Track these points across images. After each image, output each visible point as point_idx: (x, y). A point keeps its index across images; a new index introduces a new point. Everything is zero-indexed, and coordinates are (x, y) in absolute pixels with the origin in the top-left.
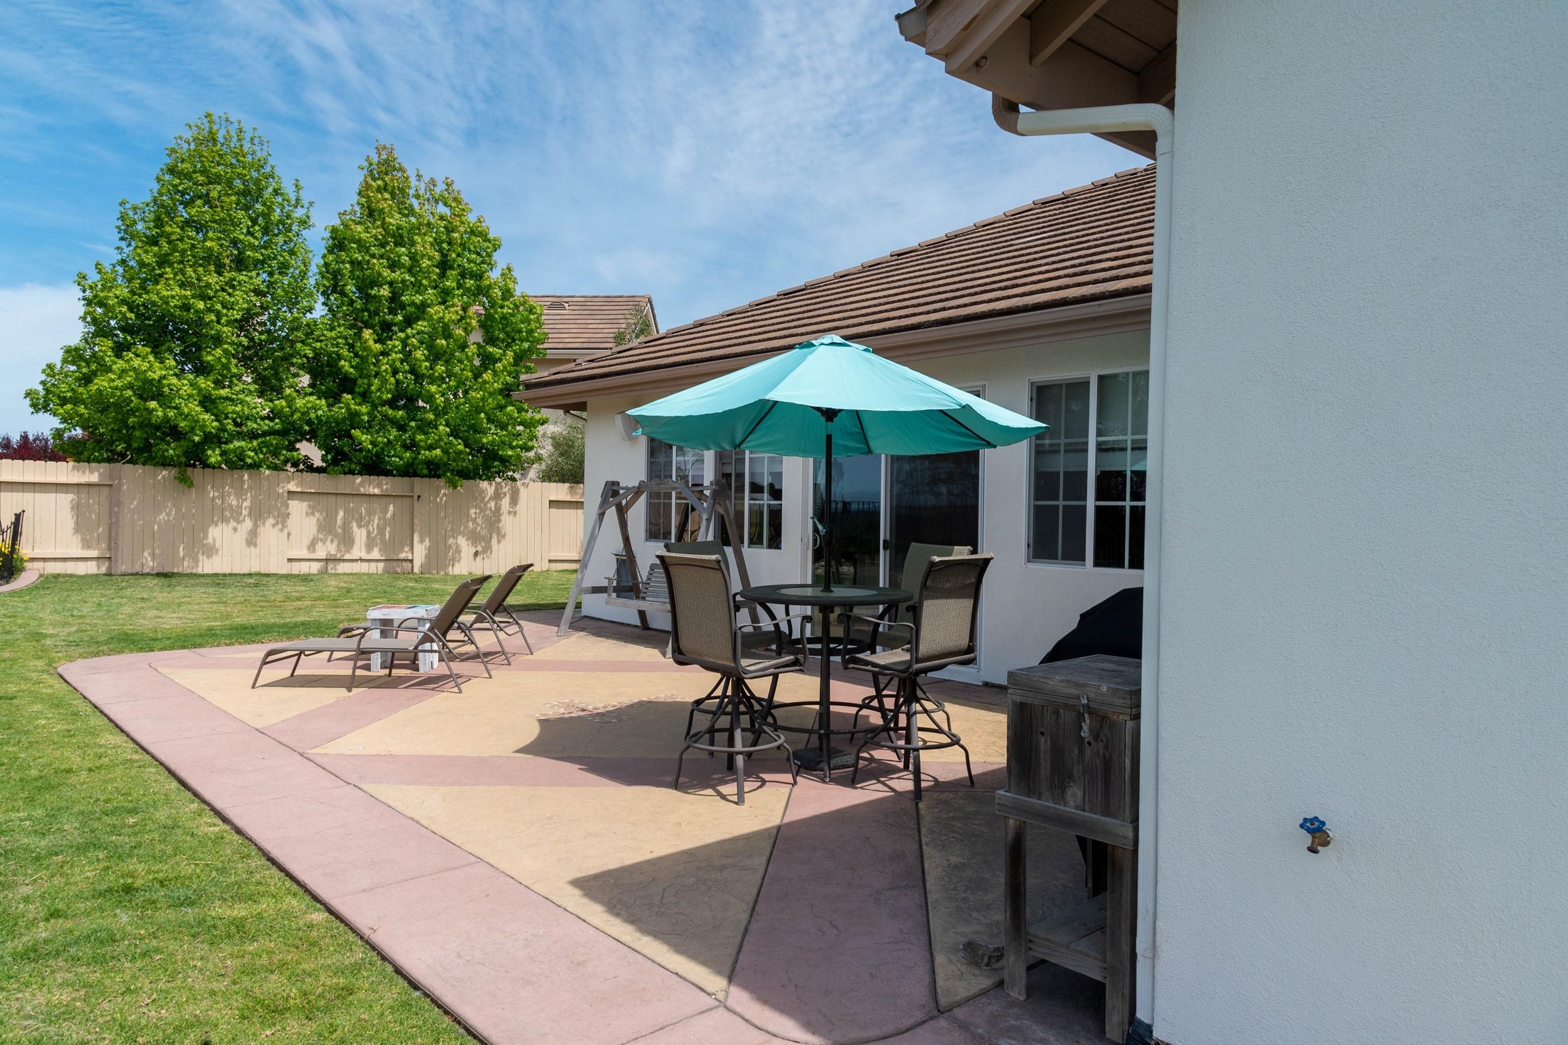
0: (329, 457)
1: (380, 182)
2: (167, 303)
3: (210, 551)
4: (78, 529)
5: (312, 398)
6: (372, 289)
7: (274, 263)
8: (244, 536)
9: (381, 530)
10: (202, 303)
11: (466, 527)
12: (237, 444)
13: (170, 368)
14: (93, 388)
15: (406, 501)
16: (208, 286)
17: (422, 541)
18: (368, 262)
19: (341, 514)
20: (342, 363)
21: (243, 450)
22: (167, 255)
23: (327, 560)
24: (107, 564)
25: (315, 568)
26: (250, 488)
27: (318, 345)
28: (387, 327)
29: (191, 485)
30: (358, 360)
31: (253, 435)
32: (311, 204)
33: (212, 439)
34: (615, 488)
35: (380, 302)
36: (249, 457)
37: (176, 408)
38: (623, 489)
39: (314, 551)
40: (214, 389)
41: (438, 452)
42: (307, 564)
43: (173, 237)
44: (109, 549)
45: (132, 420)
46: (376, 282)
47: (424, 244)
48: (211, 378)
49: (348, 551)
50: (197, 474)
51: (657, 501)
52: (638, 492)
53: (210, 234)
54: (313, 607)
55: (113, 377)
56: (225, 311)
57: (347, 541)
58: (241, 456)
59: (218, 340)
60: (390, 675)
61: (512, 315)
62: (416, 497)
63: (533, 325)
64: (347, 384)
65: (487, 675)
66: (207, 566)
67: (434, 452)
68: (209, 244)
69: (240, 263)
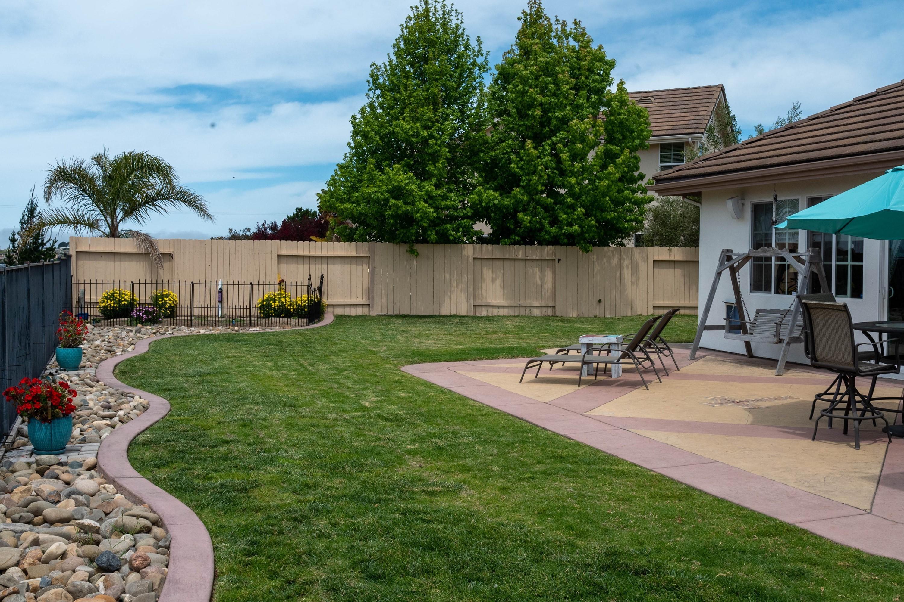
0: (497, 232)
6: (529, 110)
10: (426, 131)
15: (550, 263)
18: (527, 91)
20: (512, 165)
24: (368, 309)
25: (490, 312)
29: (417, 255)
30: (522, 163)
34: (729, 254)
35: (535, 119)
36: (451, 235)
37: (412, 204)
38: (735, 255)
40: (435, 190)
41: (576, 227)
42: (485, 309)
44: (369, 299)
46: (532, 105)
47: (563, 73)
49: (511, 300)
50: (418, 247)
51: (760, 263)
52: (746, 258)
57: (511, 292)
60: (596, 379)
61: (627, 120)
62: (557, 261)
63: (643, 126)
64: (515, 181)
65: (658, 380)
67: (574, 227)
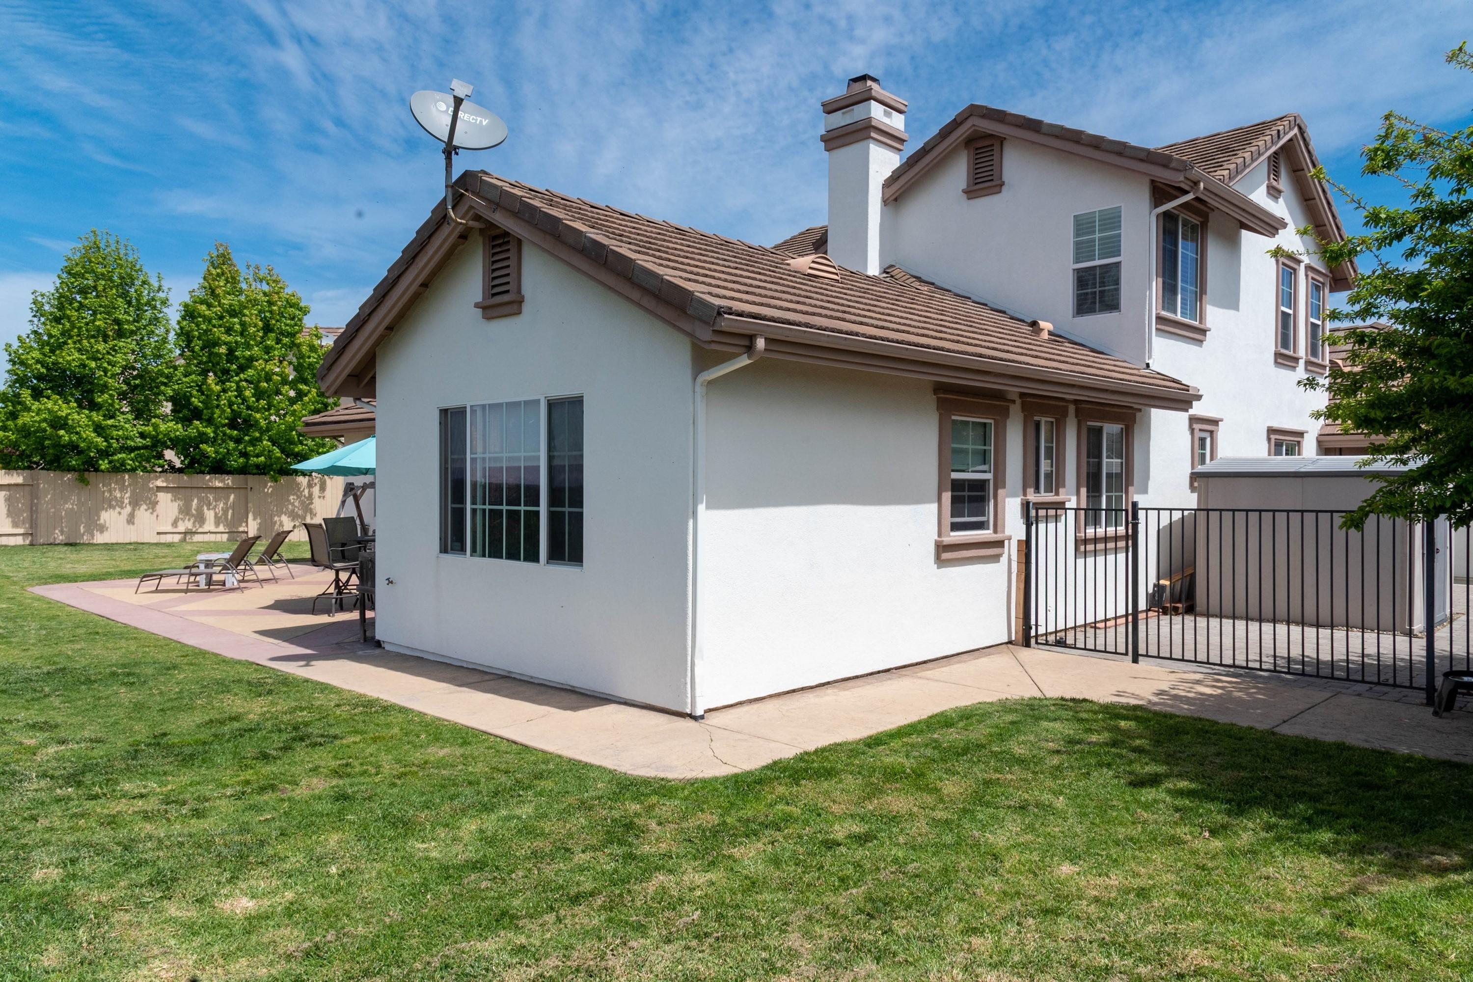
0: (186, 462)
1: (219, 271)
2: (70, 365)
3: (102, 529)
4: (10, 514)
5: (171, 424)
7: (144, 332)
8: (126, 517)
9: (225, 511)
10: (94, 363)
11: (287, 509)
12: (120, 456)
13: (73, 408)
14: (20, 422)
15: (242, 491)
16: (98, 351)
17: (254, 519)
18: (211, 330)
19: (196, 501)
20: (193, 399)
21: (124, 460)
22: (69, 330)
23: (185, 533)
24: (30, 538)
25: (177, 538)
26: (129, 484)
27: (176, 387)
28: (226, 372)
29: (87, 484)
30: (204, 397)
31: (132, 449)
32: (169, 289)
33: (105, 453)
35: (221, 358)
36: (129, 464)
37: (77, 433)
39: (176, 527)
40: (103, 420)
41: (262, 459)
42: (171, 535)
43: (73, 319)
44: (31, 527)
45: (47, 442)
46: (216, 343)
47: (252, 316)
48: (101, 413)
49: (200, 526)
50: (91, 476)
53: (99, 316)
54: (173, 561)
55: (33, 414)
56: (110, 367)
57: (200, 519)
58: (123, 464)
59: (105, 388)
62: (249, 489)
64: (197, 414)
66: (99, 538)
67: (260, 459)
68: (97, 323)
69: (121, 334)
